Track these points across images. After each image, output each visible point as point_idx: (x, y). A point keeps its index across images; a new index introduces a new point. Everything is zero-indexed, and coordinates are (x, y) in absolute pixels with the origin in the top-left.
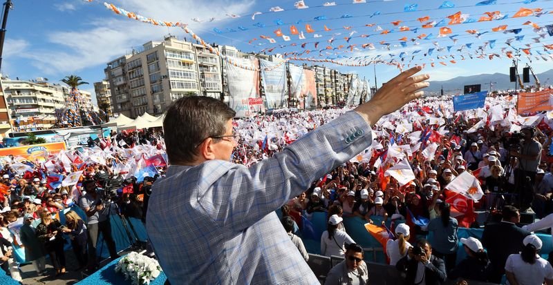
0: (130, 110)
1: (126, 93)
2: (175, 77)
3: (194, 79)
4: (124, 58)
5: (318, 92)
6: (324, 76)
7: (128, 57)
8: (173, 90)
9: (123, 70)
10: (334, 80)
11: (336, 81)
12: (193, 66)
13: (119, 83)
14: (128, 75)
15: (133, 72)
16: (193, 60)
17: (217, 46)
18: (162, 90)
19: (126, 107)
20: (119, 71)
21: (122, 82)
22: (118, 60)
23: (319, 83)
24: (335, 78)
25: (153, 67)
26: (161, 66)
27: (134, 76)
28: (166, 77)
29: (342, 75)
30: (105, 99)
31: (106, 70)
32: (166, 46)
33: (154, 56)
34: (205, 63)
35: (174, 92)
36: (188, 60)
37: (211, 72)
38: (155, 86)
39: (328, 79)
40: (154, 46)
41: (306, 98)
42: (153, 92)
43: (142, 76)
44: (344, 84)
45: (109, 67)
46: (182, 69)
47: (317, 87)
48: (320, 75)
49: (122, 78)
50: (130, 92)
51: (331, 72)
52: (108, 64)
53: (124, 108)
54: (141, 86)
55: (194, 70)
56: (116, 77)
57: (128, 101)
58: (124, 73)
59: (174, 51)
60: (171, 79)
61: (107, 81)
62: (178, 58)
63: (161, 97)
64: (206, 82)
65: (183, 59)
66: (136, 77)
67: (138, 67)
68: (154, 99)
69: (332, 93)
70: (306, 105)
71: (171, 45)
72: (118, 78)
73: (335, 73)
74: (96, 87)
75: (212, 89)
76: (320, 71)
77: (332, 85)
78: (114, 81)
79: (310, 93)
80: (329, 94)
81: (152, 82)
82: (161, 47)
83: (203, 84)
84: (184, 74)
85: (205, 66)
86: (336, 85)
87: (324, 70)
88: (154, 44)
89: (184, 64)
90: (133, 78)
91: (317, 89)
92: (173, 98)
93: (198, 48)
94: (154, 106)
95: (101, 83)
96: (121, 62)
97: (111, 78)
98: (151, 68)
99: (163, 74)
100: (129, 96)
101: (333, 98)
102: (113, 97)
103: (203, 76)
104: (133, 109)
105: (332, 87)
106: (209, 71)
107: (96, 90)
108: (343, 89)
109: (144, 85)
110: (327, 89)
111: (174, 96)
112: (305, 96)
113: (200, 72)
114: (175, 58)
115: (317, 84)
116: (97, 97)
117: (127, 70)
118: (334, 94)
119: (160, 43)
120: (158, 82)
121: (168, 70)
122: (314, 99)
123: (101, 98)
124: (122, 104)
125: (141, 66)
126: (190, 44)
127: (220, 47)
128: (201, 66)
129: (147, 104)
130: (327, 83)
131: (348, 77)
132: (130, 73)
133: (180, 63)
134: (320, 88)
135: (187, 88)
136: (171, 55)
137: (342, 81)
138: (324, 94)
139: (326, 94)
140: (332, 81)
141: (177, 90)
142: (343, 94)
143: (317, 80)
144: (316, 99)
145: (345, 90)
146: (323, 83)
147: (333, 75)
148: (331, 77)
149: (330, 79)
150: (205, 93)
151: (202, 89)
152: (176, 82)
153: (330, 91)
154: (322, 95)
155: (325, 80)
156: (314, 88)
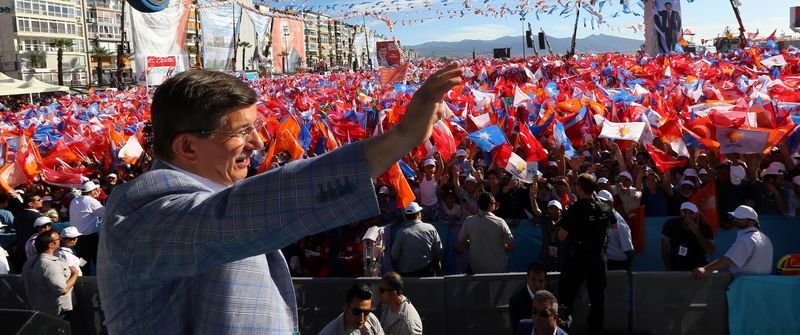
2: (24, 11)
5: (307, 48)
6: (319, 26)
8: (20, 33)
10: (333, 33)
11: (337, 34)
23: (310, 36)
24: (336, 30)
28: (9, 10)
29: (347, 26)
35: (24, 37)
37: (111, 8)
39: (325, 30)
41: (288, 57)
44: (349, 40)
47: (307, 41)
48: (311, 24)
51: (328, 20)
55: (74, 4)
60: (17, 14)
64: (99, 24)
69: (331, 51)
70: (287, 67)
75: (110, 36)
77: (330, 39)
79: (295, 50)
80: (325, 53)
83: (94, 27)
84: (51, 8)
86: (337, 40)
87: (318, 18)
91: (307, 45)
92: (20, 48)
101: (331, 59)
103: (93, 13)
105: (330, 43)
106: (108, 6)
108: (347, 46)
110: (322, 44)
111: (23, 44)
112: (284, 54)
113: (87, 7)
115: (307, 37)
118: (334, 53)
122: (301, 58)
130: (323, 37)
131: (355, 29)
134: (310, 43)
137: (345, 35)
138: (318, 51)
139: (320, 52)
140: (330, 34)
141: (31, 34)
142: (347, 52)
143: (307, 31)
144: (305, 59)
145: (350, 46)
146: (316, 37)
147: (333, 25)
148: (329, 28)
149: (327, 31)
150: (95, 42)
151: (91, 35)
152: (30, 21)
153: (328, 48)
154: (315, 53)
155: (319, 32)
156: (302, 43)
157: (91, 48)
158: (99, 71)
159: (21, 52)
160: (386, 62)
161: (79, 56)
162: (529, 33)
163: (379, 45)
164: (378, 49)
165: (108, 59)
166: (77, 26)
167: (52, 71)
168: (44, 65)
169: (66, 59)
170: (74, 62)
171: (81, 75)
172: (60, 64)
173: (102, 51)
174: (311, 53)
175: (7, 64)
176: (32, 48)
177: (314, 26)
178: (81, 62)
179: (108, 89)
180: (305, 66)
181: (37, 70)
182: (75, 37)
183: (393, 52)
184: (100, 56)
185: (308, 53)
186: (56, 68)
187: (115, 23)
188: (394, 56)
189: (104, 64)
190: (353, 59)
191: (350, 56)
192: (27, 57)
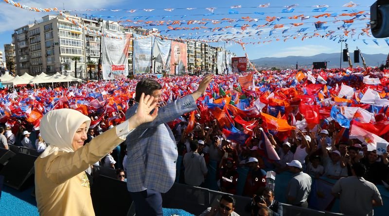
0: (29, 68)
1: (27, 54)
2: (65, 44)
3: (81, 47)
4: (27, 27)
5: (188, 61)
6: (196, 48)
7: (30, 26)
8: (62, 54)
9: (26, 36)
10: (203, 52)
11: (206, 53)
12: (81, 36)
13: (22, 47)
14: (29, 40)
15: (33, 38)
16: (81, 32)
17: (102, 21)
18: (54, 54)
19: (26, 66)
20: (22, 37)
21: (24, 46)
22: (23, 28)
23: (190, 54)
24: (205, 50)
25: (48, 35)
26: (54, 35)
27: (34, 42)
28: (58, 44)
29: (212, 48)
30: (12, 58)
31: (13, 35)
32: (59, 20)
33: (49, 27)
34: (91, 34)
35: (63, 56)
36: (77, 31)
38: (49, 51)
40: (50, 19)
41: (177, 66)
42: (47, 55)
43: (40, 42)
44: (213, 56)
45: (15, 33)
46: (70, 38)
47: (188, 57)
48: (191, 47)
49: (24, 43)
50: (30, 54)
51: (201, 45)
52: (15, 31)
53: (24, 66)
54: (38, 50)
55: (81, 40)
56: (20, 42)
57: (28, 61)
58: (26, 38)
59: (66, 24)
60: (61, 46)
61: (13, 44)
62: (68, 29)
63: (53, 59)
64: (91, 49)
65: (72, 30)
66: (35, 43)
67: (37, 34)
68: (47, 61)
69: (202, 63)
70: (177, 72)
71: (63, 19)
72: (22, 42)
73: (205, 46)
74: (5, 47)
76: (192, 44)
77: (202, 55)
78: (18, 44)
79: (182, 62)
80: (199, 64)
81: (47, 47)
82: (55, 20)
83: (88, 50)
84: (72, 42)
85: (90, 37)
86: (206, 56)
87: (195, 44)
88: (51, 17)
89: (73, 34)
90: (33, 43)
91: (188, 59)
92: (62, 61)
93: (86, 22)
94: (47, 66)
95: (10, 45)
96: (25, 30)
97: (16, 41)
98: (47, 36)
99: (55, 41)
100: (29, 57)
101: (202, 67)
102: (17, 57)
103: (88, 44)
104: (31, 67)
105: (202, 58)
106: (94, 40)
107: (5, 51)
108: (212, 60)
109: (40, 49)
110: (197, 59)
111: (63, 59)
112: (176, 64)
113: (86, 41)
114: (66, 29)
115: (188, 55)
116: (6, 56)
117: (29, 36)
118: (204, 64)
119: (55, 17)
120: (52, 48)
121: (59, 38)
122: (184, 67)
123: (9, 57)
124: (24, 63)
125: (39, 34)
126: (80, 18)
127: (104, 22)
128: (87, 36)
129: (42, 64)
130: (197, 54)
131: (217, 49)
132: (31, 39)
133: (69, 33)
134: (190, 58)
135: (73, 53)
136: (62, 27)
137: (211, 53)
138: (194, 63)
139: (196, 63)
140: (202, 53)
141: (65, 54)
142: (212, 64)
143: (189, 51)
144: (187, 67)
145: (213, 60)
146: (194, 54)
147: (203, 47)
148: (201, 49)
149: (200, 51)
150: (89, 58)
151: (87, 55)
152: (65, 48)
153: (200, 61)
154: (192, 64)
155: (195, 52)
156: (185, 58)
157: (87, 61)
158: (90, 72)
159: (62, 63)
160: (237, 70)
161: (82, 64)
162: (345, 51)
163: (234, 60)
164: (233, 62)
165: (94, 66)
166: (82, 50)
167: (73, 72)
168: (70, 69)
169: (78, 66)
170: (81, 67)
171: (83, 74)
172: (76, 69)
173: (92, 62)
174: (190, 64)
175: (57, 68)
176: (66, 61)
177: (192, 48)
178: (84, 68)
179: (94, 81)
180: (187, 71)
181: (67, 71)
182: (81, 55)
183: (242, 64)
184: (91, 65)
185: (189, 64)
186: (74, 70)
187: (97, 48)
188: (243, 66)
189: (92, 69)
190: (215, 68)
191: (213, 66)
192: (64, 65)
